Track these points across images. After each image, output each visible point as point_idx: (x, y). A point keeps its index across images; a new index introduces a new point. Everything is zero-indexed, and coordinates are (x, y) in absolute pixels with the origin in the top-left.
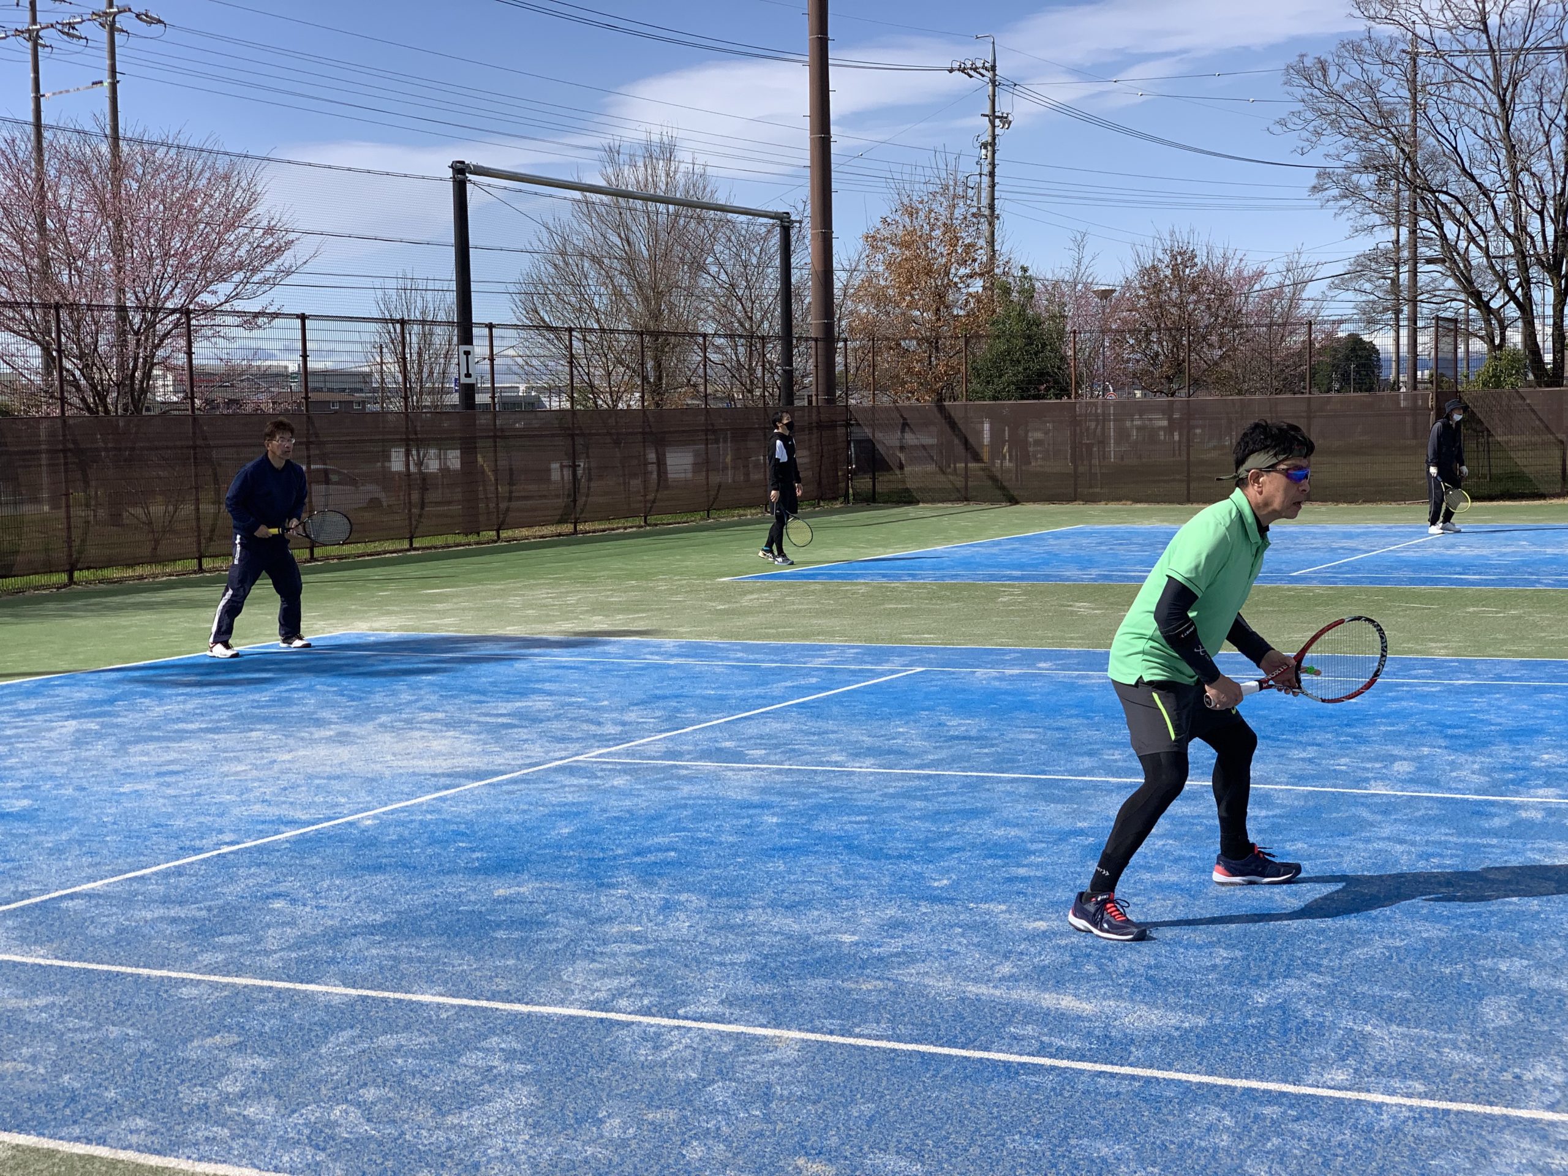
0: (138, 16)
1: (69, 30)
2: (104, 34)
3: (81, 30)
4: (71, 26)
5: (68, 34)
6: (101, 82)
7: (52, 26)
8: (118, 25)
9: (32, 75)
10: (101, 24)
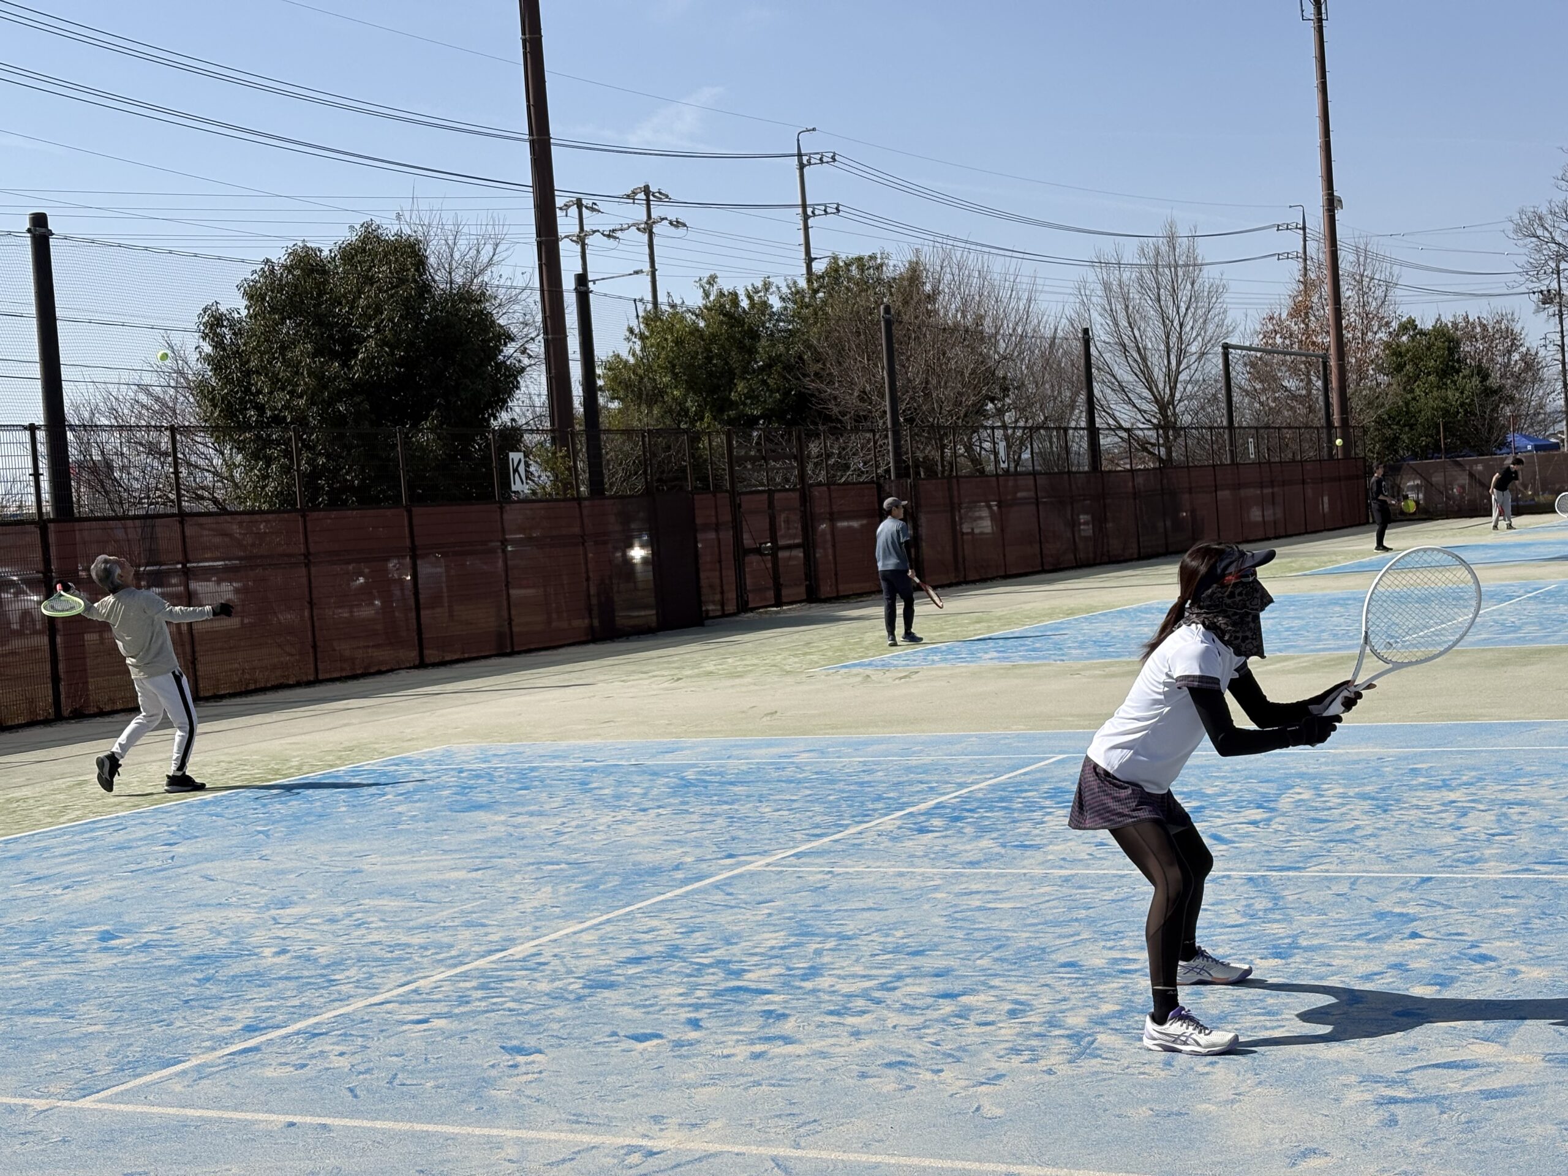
0: (671, 223)
1: (612, 235)
2: (646, 237)
3: (618, 234)
4: (614, 231)
5: (609, 236)
6: (642, 271)
7: (598, 231)
8: (655, 230)
10: (638, 229)
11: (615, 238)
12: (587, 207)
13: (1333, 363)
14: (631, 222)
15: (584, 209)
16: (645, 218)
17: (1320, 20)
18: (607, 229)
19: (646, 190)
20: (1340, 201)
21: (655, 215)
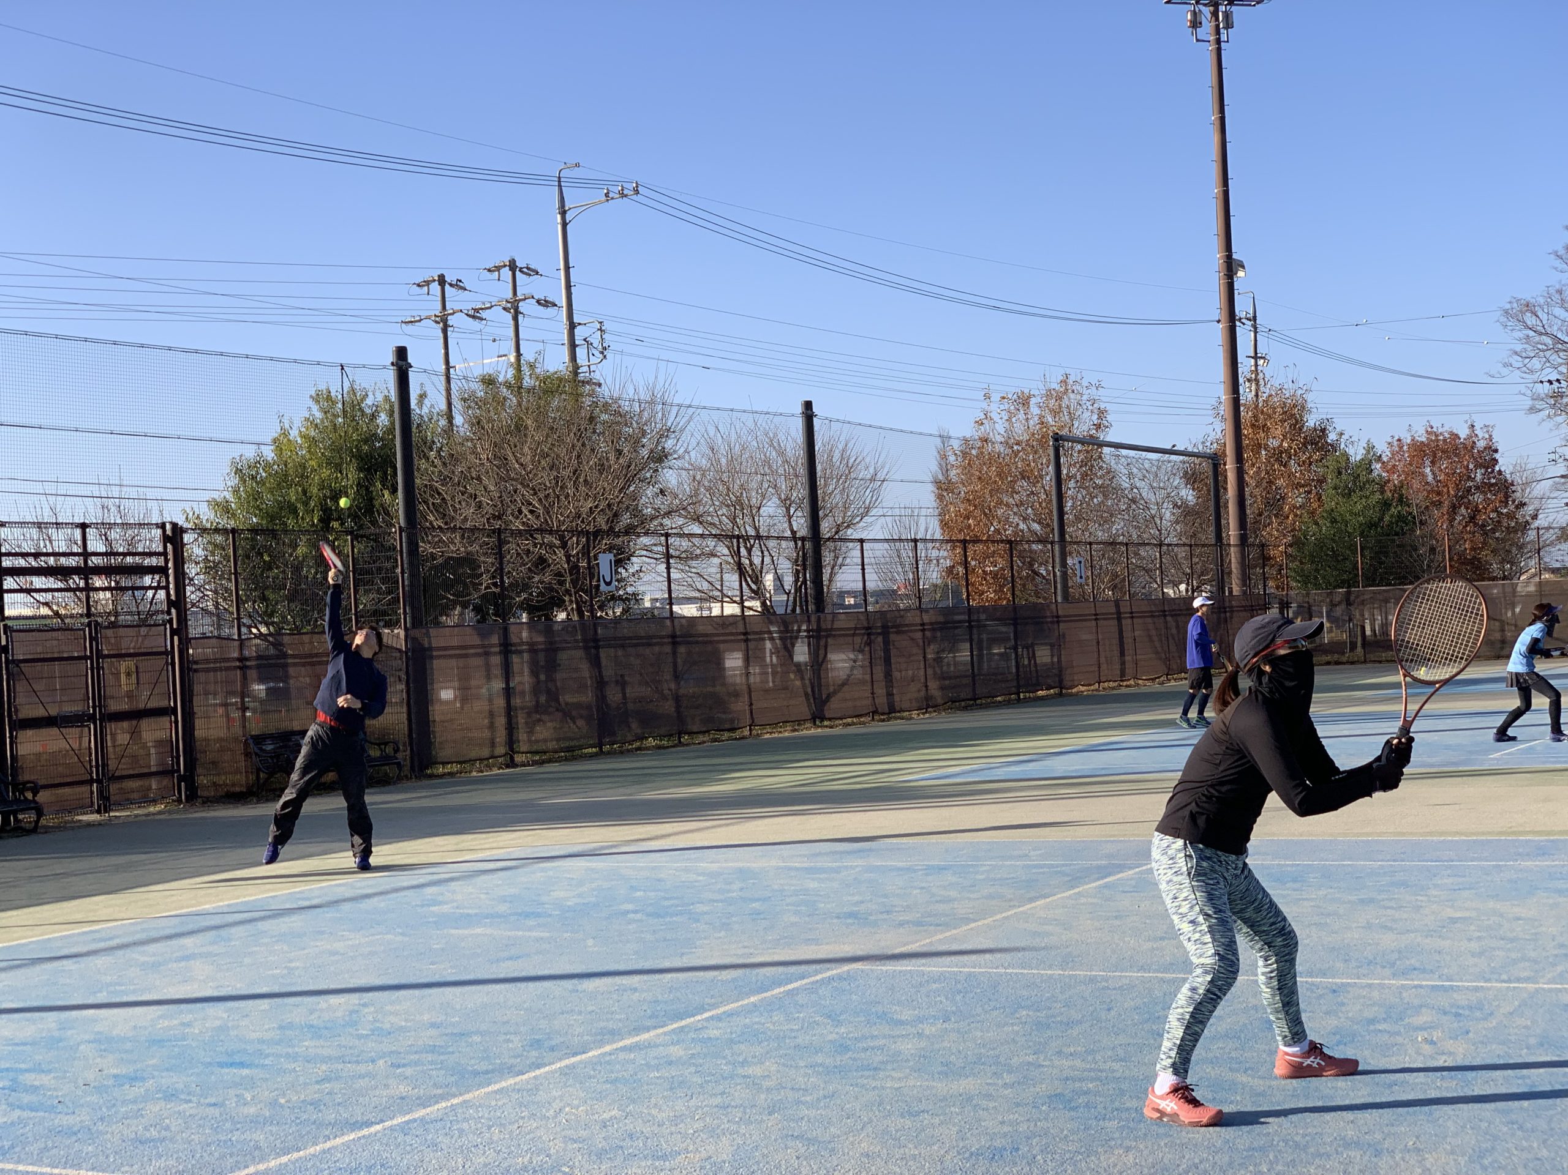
0: (538, 302)
1: (475, 315)
2: (509, 317)
3: (483, 314)
4: (477, 310)
5: (473, 317)
6: (506, 355)
7: (461, 311)
8: (521, 309)
9: (443, 351)
10: (504, 309)
11: (481, 319)
12: (451, 285)
13: (1230, 467)
14: (494, 301)
15: (447, 287)
16: (510, 295)
17: (1218, 41)
18: (468, 307)
19: (513, 266)
20: (1243, 267)
21: (518, 293)
